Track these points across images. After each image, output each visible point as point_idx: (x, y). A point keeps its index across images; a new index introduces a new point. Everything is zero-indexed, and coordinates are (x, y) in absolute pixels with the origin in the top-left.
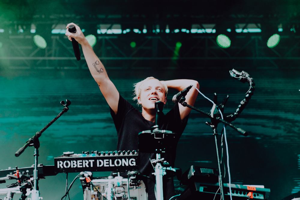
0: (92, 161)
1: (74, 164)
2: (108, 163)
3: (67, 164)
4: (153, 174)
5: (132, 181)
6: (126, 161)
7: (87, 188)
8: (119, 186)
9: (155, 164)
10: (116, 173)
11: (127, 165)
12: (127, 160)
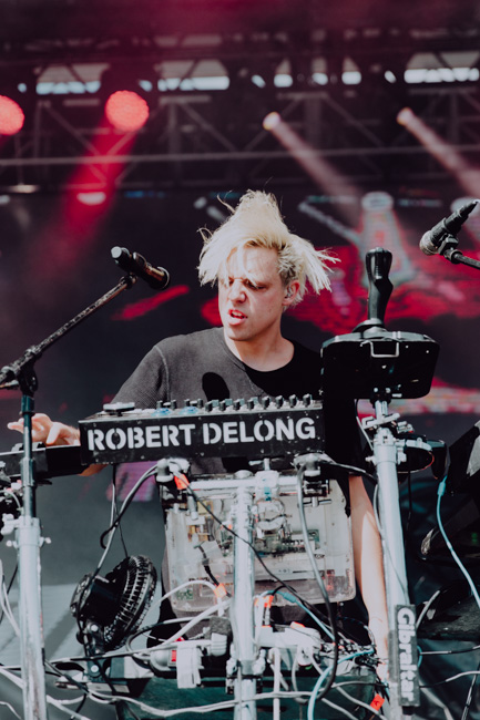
0: (187, 428)
1: (136, 438)
2: (235, 432)
3: (116, 439)
4: (368, 459)
5: (306, 482)
6: (287, 425)
7: (176, 506)
8: (269, 499)
9: (372, 433)
10: (258, 462)
11: (291, 436)
12: (291, 422)
